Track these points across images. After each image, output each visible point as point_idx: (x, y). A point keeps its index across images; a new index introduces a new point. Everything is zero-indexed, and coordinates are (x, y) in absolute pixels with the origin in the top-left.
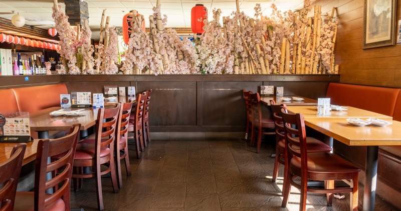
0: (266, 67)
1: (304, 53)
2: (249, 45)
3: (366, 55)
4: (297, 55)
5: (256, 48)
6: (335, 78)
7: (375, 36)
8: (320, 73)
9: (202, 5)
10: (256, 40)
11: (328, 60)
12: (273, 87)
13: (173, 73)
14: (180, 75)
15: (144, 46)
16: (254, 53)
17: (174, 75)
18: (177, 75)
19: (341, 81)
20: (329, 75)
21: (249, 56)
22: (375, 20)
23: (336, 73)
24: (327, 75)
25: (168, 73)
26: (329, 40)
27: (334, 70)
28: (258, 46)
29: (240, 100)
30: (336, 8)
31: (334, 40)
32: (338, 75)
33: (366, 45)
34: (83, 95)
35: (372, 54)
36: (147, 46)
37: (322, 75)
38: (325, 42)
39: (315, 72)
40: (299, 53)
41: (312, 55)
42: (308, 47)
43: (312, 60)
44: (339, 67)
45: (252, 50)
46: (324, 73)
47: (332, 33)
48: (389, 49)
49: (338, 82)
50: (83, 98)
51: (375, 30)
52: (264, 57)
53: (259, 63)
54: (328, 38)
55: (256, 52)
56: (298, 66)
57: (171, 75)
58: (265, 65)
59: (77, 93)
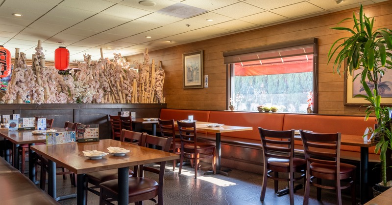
0: (123, 98)
1: (145, 90)
2: (111, 82)
3: (185, 92)
4: (142, 90)
5: (117, 84)
6: (164, 106)
7: (191, 82)
8: (155, 103)
9: (65, 48)
10: (116, 79)
11: (160, 94)
12: (129, 112)
13: (54, 103)
14: (60, 104)
15: (29, 79)
16: (115, 88)
17: (55, 104)
18: (57, 104)
19: (167, 108)
20: (161, 104)
21: (112, 90)
22: (190, 73)
23: (164, 103)
24: (159, 104)
25: (50, 102)
26: (160, 81)
27: (163, 101)
28: (118, 83)
29: (106, 123)
30: (161, 62)
31: (163, 82)
32: (166, 104)
33: (185, 86)
34: (29, 120)
35: (190, 92)
36: (31, 80)
37: (156, 104)
38: (158, 83)
39: (152, 102)
40: (143, 89)
41: (151, 91)
42: (148, 86)
43: (150, 94)
44: (166, 99)
45: (113, 86)
46: (157, 102)
47: (162, 77)
48: (200, 90)
49: (166, 108)
50: (28, 122)
51: (190, 79)
52: (122, 91)
53: (118, 96)
54: (159, 80)
55: (116, 87)
56: (143, 98)
57: (52, 104)
58: (123, 96)
59: (24, 118)
